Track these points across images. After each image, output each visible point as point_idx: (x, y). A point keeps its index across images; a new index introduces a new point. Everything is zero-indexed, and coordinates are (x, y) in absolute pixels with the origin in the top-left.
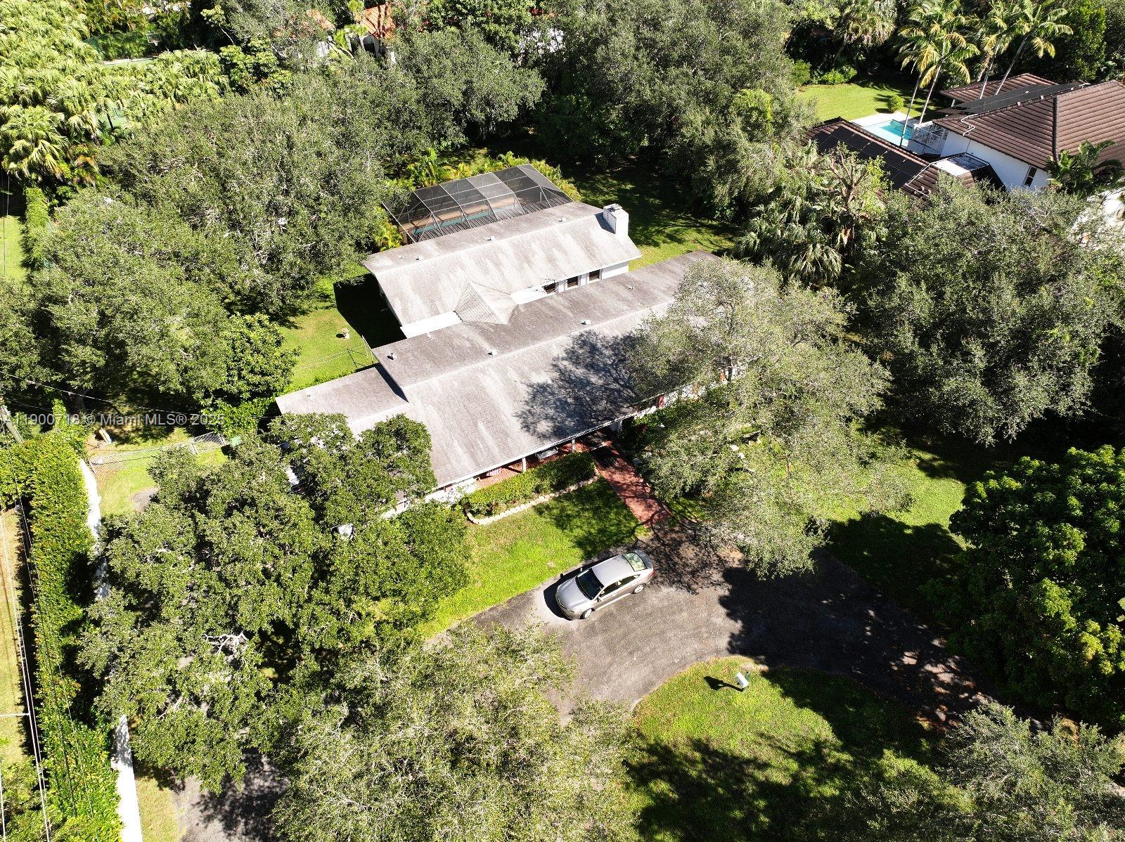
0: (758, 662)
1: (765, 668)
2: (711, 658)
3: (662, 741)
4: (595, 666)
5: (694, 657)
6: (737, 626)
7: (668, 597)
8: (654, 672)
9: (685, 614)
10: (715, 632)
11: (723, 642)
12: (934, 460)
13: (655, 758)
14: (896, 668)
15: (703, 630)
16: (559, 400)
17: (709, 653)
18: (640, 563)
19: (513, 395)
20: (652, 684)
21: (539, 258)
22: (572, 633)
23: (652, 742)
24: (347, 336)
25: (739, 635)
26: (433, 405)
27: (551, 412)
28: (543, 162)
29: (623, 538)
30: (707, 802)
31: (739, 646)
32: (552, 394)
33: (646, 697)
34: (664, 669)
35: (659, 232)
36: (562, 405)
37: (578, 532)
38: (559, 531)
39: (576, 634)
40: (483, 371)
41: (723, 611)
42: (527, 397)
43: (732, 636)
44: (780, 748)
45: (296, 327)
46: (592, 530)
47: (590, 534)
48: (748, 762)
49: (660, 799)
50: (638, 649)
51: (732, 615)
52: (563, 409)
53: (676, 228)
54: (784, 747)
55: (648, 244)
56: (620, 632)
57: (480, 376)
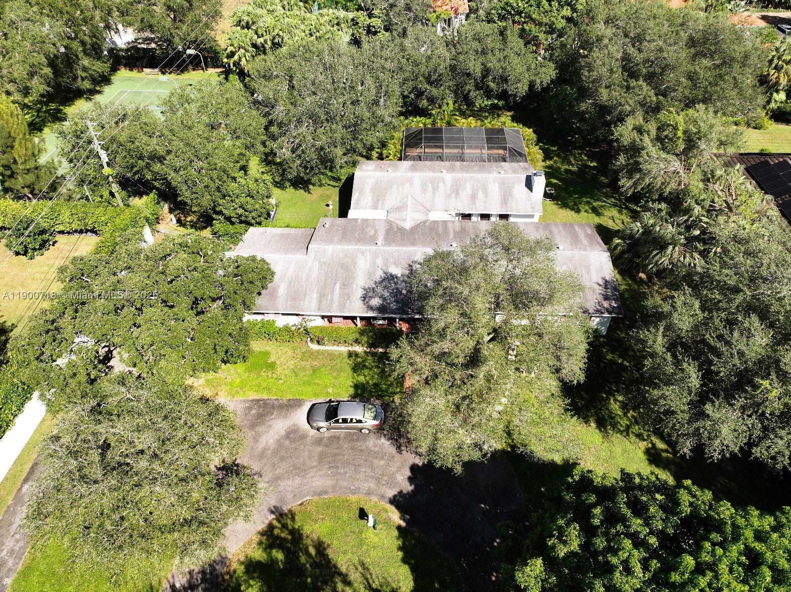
0: (401, 518)
1: (403, 524)
2: (375, 499)
3: (302, 529)
4: (304, 464)
5: (365, 492)
6: (408, 488)
7: (381, 447)
8: (333, 487)
9: (382, 463)
10: (392, 483)
11: (391, 493)
12: (666, 451)
13: (290, 537)
14: (494, 579)
15: (385, 478)
16: (397, 289)
17: (376, 495)
18: (373, 415)
19: (370, 274)
20: (326, 493)
21: (466, 194)
22: (307, 436)
23: (296, 527)
24: (331, 207)
25: (405, 495)
26: (320, 262)
27: (386, 294)
28: (531, 130)
29: (385, 396)
30: (296, 582)
31: (399, 501)
32: (396, 283)
33: (316, 498)
34: (341, 488)
35: (588, 203)
36: (396, 293)
37: (362, 379)
38: (351, 372)
39: (309, 439)
40: (363, 253)
41: (408, 473)
42: (378, 279)
43: (401, 493)
44: (367, 580)
45: (309, 193)
46: (371, 382)
47: (368, 383)
48: (340, 574)
49: (273, 562)
50: (337, 467)
51: (411, 480)
52: (396, 296)
53: (603, 204)
54: (371, 581)
55: (572, 209)
56: (335, 451)
57: (359, 255)
